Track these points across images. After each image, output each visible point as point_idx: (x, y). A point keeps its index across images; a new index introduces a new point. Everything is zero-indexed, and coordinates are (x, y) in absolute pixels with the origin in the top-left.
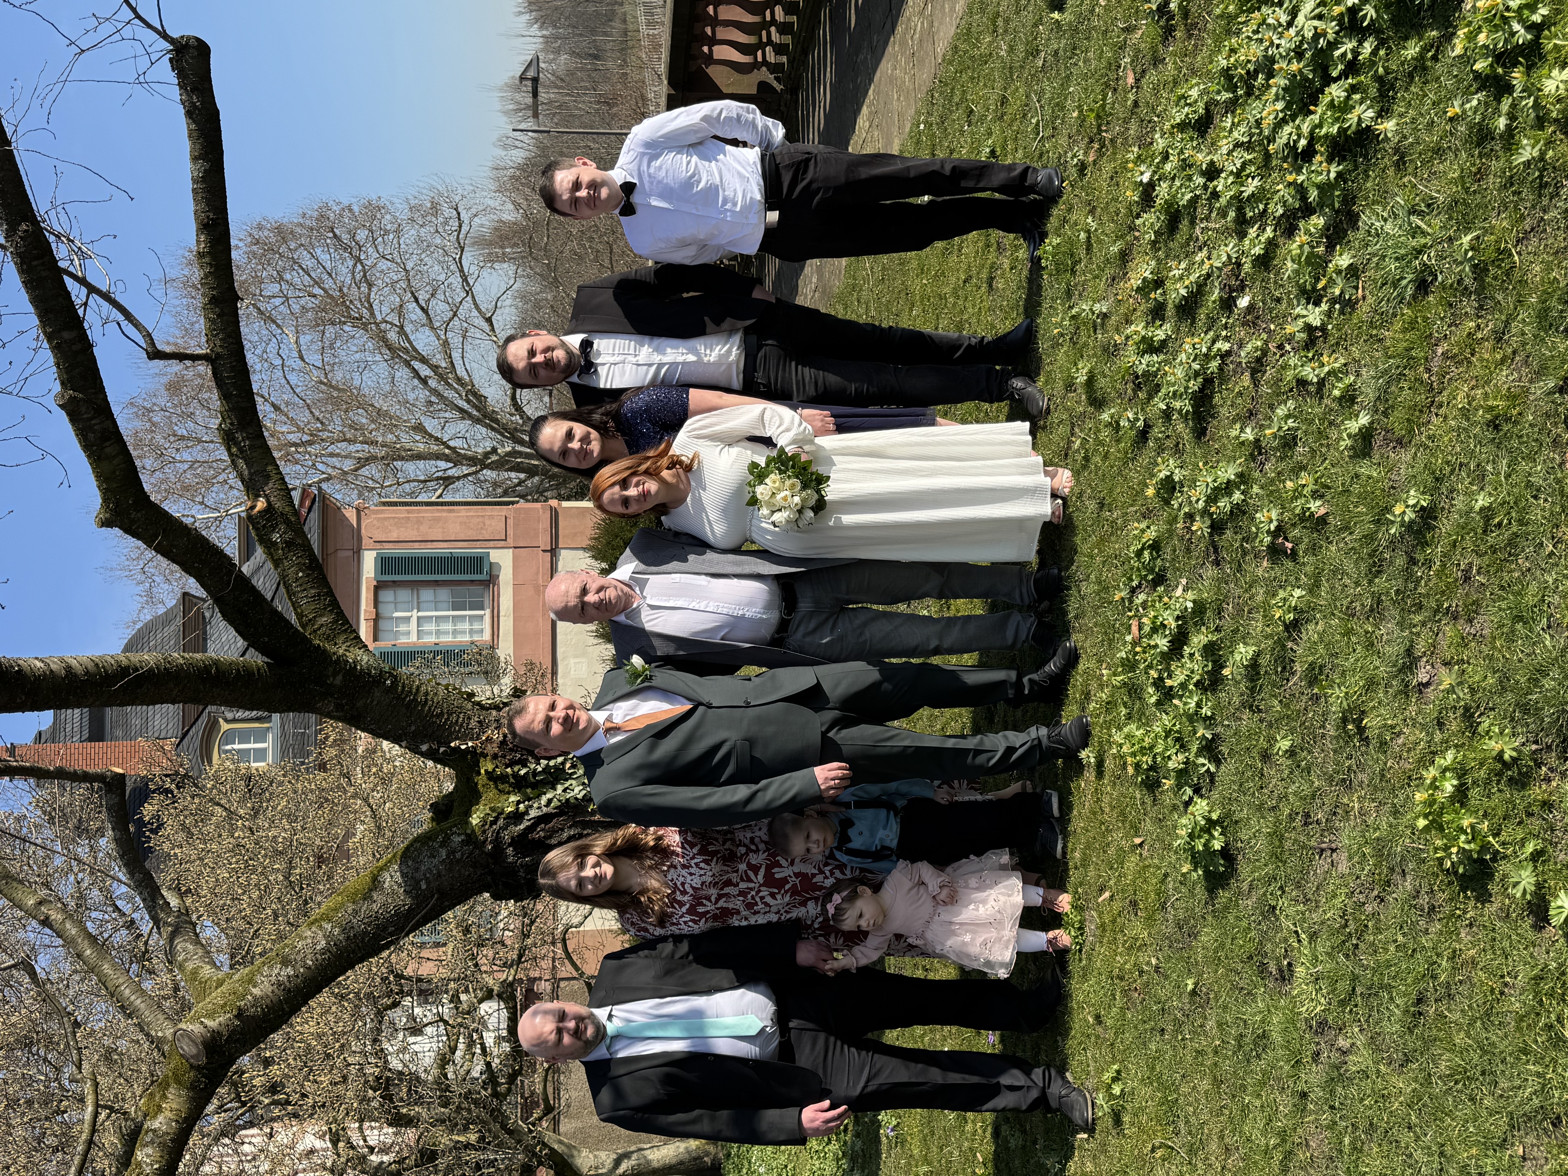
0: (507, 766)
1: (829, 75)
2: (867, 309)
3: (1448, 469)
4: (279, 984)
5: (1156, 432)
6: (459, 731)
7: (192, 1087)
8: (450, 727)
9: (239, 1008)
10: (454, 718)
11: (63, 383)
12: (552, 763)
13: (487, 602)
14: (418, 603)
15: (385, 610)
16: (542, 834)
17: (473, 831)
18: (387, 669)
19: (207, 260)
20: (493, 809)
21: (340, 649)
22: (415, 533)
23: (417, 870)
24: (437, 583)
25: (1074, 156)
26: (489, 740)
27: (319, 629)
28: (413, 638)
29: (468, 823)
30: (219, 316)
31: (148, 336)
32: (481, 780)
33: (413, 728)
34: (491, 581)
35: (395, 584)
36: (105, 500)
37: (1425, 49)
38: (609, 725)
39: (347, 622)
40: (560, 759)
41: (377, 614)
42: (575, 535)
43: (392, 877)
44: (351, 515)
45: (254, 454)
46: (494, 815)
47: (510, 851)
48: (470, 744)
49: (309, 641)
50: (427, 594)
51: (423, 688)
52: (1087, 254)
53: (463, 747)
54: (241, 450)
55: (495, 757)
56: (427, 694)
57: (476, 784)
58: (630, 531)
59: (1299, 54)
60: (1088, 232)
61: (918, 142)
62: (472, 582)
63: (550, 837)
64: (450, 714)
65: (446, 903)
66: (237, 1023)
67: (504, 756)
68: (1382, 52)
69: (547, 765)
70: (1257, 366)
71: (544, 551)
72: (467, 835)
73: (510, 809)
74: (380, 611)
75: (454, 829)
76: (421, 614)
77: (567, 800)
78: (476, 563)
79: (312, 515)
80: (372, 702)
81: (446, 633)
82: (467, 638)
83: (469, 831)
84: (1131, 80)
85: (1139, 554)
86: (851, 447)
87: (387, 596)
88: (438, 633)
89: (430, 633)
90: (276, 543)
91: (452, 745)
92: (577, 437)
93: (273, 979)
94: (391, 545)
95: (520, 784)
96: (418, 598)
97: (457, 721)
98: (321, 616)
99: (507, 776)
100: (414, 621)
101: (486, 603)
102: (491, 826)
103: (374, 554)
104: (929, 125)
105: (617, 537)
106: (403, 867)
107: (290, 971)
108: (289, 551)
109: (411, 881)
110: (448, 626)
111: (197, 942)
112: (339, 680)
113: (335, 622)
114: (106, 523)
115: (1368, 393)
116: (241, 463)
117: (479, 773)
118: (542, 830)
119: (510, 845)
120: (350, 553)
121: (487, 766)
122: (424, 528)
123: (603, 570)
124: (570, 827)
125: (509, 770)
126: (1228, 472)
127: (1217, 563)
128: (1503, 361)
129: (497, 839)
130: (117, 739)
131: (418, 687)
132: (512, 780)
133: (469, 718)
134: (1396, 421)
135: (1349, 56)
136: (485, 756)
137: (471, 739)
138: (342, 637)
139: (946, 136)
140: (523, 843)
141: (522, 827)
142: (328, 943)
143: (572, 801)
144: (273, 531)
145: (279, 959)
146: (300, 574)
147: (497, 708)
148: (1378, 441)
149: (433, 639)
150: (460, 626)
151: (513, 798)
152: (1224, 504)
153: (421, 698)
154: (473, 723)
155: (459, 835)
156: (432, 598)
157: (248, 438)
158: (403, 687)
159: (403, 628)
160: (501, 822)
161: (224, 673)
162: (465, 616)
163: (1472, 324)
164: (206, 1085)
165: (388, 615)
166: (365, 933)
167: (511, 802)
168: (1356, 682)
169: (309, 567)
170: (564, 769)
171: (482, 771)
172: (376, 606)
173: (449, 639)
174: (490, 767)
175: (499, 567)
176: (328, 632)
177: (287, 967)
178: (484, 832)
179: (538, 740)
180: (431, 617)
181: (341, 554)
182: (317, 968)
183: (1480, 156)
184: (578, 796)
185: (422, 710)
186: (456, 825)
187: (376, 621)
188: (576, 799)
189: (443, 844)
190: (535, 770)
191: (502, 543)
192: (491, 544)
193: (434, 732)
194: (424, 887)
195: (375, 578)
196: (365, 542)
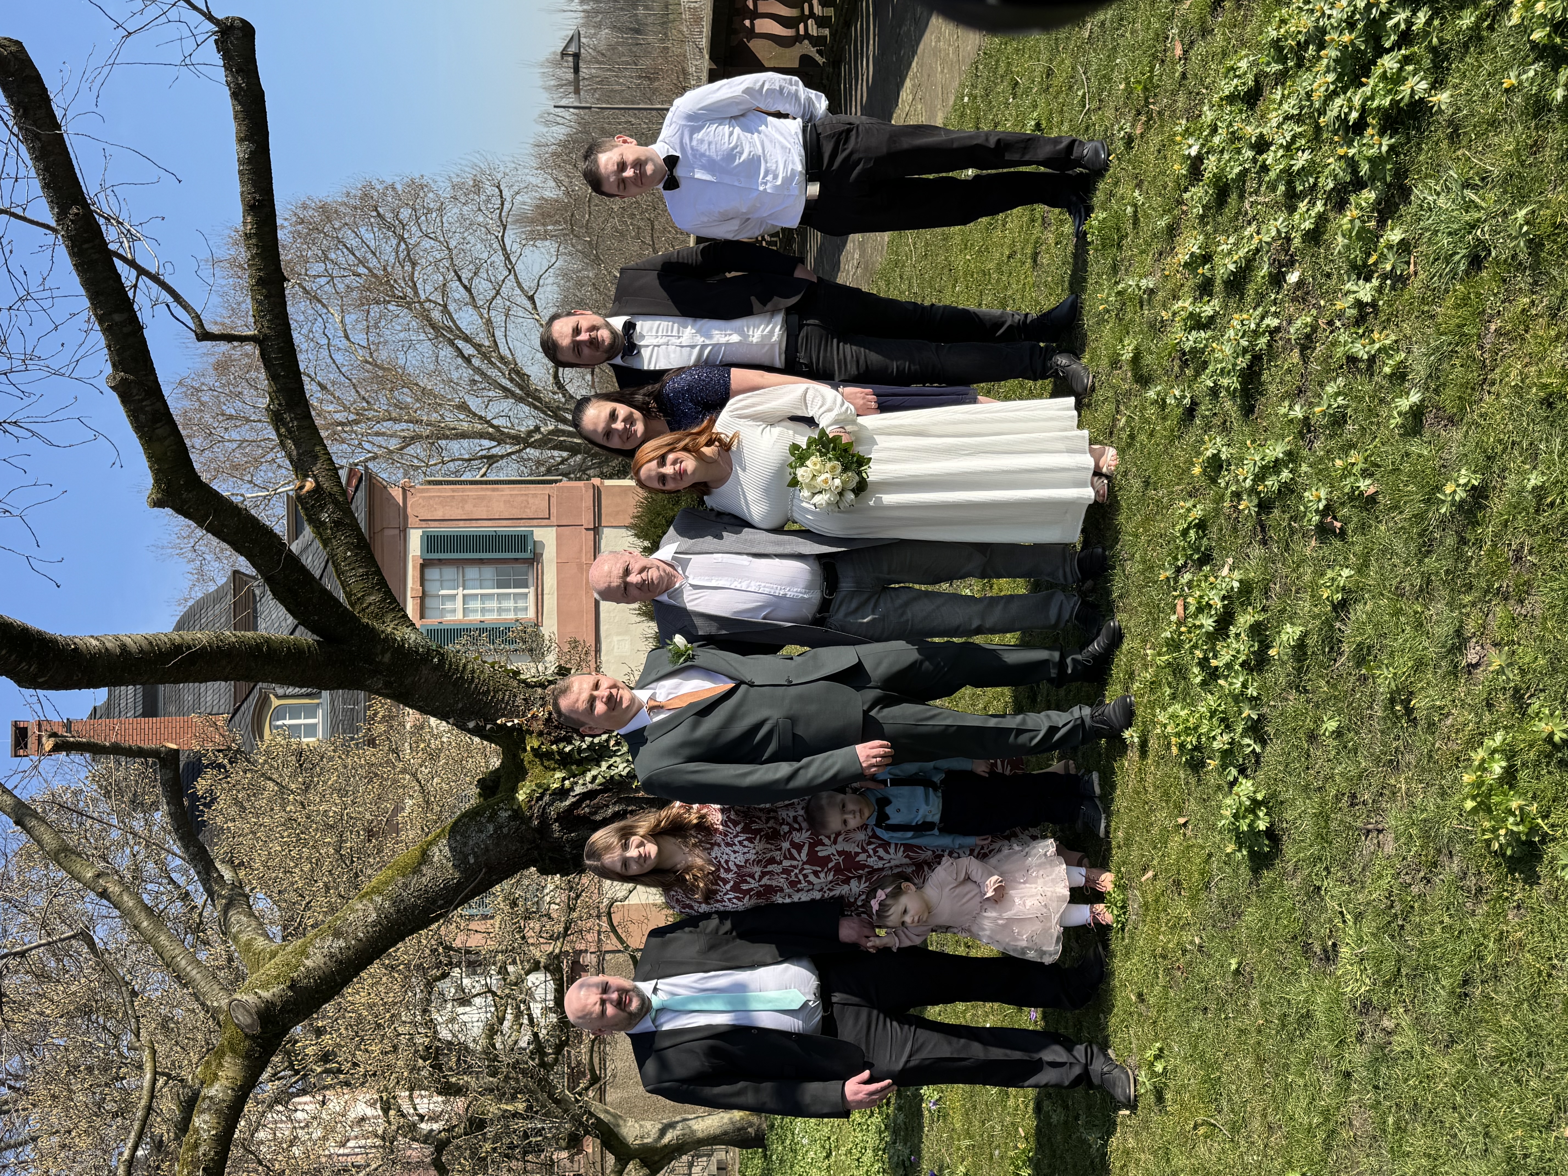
0: (552, 743)
1: (872, 48)
2: (910, 286)
3: (1500, 448)
4: (332, 956)
5: (1204, 409)
6: (505, 708)
7: (247, 1056)
8: (496, 704)
9: (292, 980)
10: (500, 696)
11: (114, 365)
12: (596, 740)
14: (464, 581)
15: (431, 588)
16: (587, 810)
17: (520, 807)
18: (434, 647)
19: (254, 241)
20: (539, 786)
21: (388, 627)
22: (460, 511)
23: (465, 844)
24: (481, 562)
25: (1121, 129)
26: (534, 717)
27: (367, 607)
28: (459, 616)
29: (514, 799)
30: (266, 297)
31: (197, 318)
32: (527, 756)
33: (460, 705)
34: (535, 559)
35: (440, 562)
36: (157, 481)
37: (1481, 19)
38: (652, 703)
39: (394, 600)
40: (604, 737)
41: (424, 592)
42: (617, 513)
43: (441, 851)
44: (396, 493)
45: (302, 435)
46: (540, 791)
47: (556, 827)
48: (516, 721)
49: (358, 620)
50: (472, 572)
51: (470, 666)
52: (1134, 228)
53: (509, 724)
54: (289, 430)
55: (541, 734)
56: (473, 672)
57: (522, 760)
58: (672, 510)
59: (1351, 25)
60: (1135, 206)
61: (962, 115)
62: (517, 559)
63: (596, 813)
64: (496, 691)
65: (494, 877)
66: (290, 993)
67: (549, 734)
68: (1436, 22)
69: (592, 742)
70: (1307, 343)
71: (587, 529)
72: (513, 810)
73: (555, 786)
74: (426, 589)
75: (501, 805)
76: (466, 592)
77: (612, 777)
78: (521, 542)
79: (359, 494)
80: (420, 679)
81: (491, 611)
82: (511, 616)
83: (515, 807)
84: (1179, 52)
85: (1185, 533)
86: (895, 426)
87: (433, 573)
88: (483, 610)
89: (475, 611)
90: (324, 522)
91: (499, 722)
92: (621, 418)
93: (325, 951)
94: (436, 524)
95: (565, 761)
96: (463, 576)
97: (503, 698)
98: (369, 594)
99: (552, 753)
100: (460, 598)
101: (530, 581)
102: (537, 802)
103: (419, 532)
104: (972, 97)
105: (660, 515)
106: (452, 842)
107: (342, 943)
108: (338, 531)
109: (459, 856)
110: (494, 604)
111: (251, 914)
112: (387, 658)
113: (383, 600)
114: (158, 504)
115: (1419, 370)
116: (289, 443)
117: (525, 750)
118: (588, 806)
119: (556, 821)
120: (397, 532)
121: (532, 743)
122: (469, 507)
123: (645, 548)
124: (615, 804)
125: (554, 747)
126: (1277, 450)
127: (1264, 542)
128: (1558, 337)
129: (543, 816)
130: (170, 715)
131: (465, 666)
132: (557, 757)
133: (515, 696)
134: (1448, 398)
135: (1403, 26)
136: (531, 733)
137: (517, 717)
138: (390, 616)
139: (991, 109)
140: (568, 818)
141: (567, 803)
142: (379, 916)
143: (617, 778)
144: (322, 511)
145: (331, 932)
146: (349, 554)
147: (542, 686)
148: (1429, 418)
149: (479, 617)
150: (505, 604)
151: (559, 775)
152: (1272, 483)
153: (467, 676)
154: (519, 701)
155: (506, 810)
156: (477, 576)
157: (296, 419)
158: (450, 665)
159: (449, 606)
160: (547, 798)
161: (275, 651)
162: (510, 594)
163: (1526, 300)
164: (261, 1054)
165: (434, 593)
166: (415, 906)
167: (556, 778)
168: (1404, 664)
169: (357, 547)
170: (608, 747)
171: (528, 748)
172: (422, 584)
173: (495, 616)
174: (536, 744)
175: (543, 545)
176: (376, 610)
177: (339, 939)
178: (530, 808)
179: (583, 719)
180: (477, 595)
181: (388, 533)
182: (368, 940)
183: (1537, 128)
184: (624, 773)
185: (469, 687)
186: (502, 801)
187: (423, 598)
188: (621, 776)
189: (490, 819)
190: (580, 747)
191: (545, 522)
192: (535, 522)
193: (480, 709)
194: (472, 861)
195: (421, 556)
196: (411, 520)
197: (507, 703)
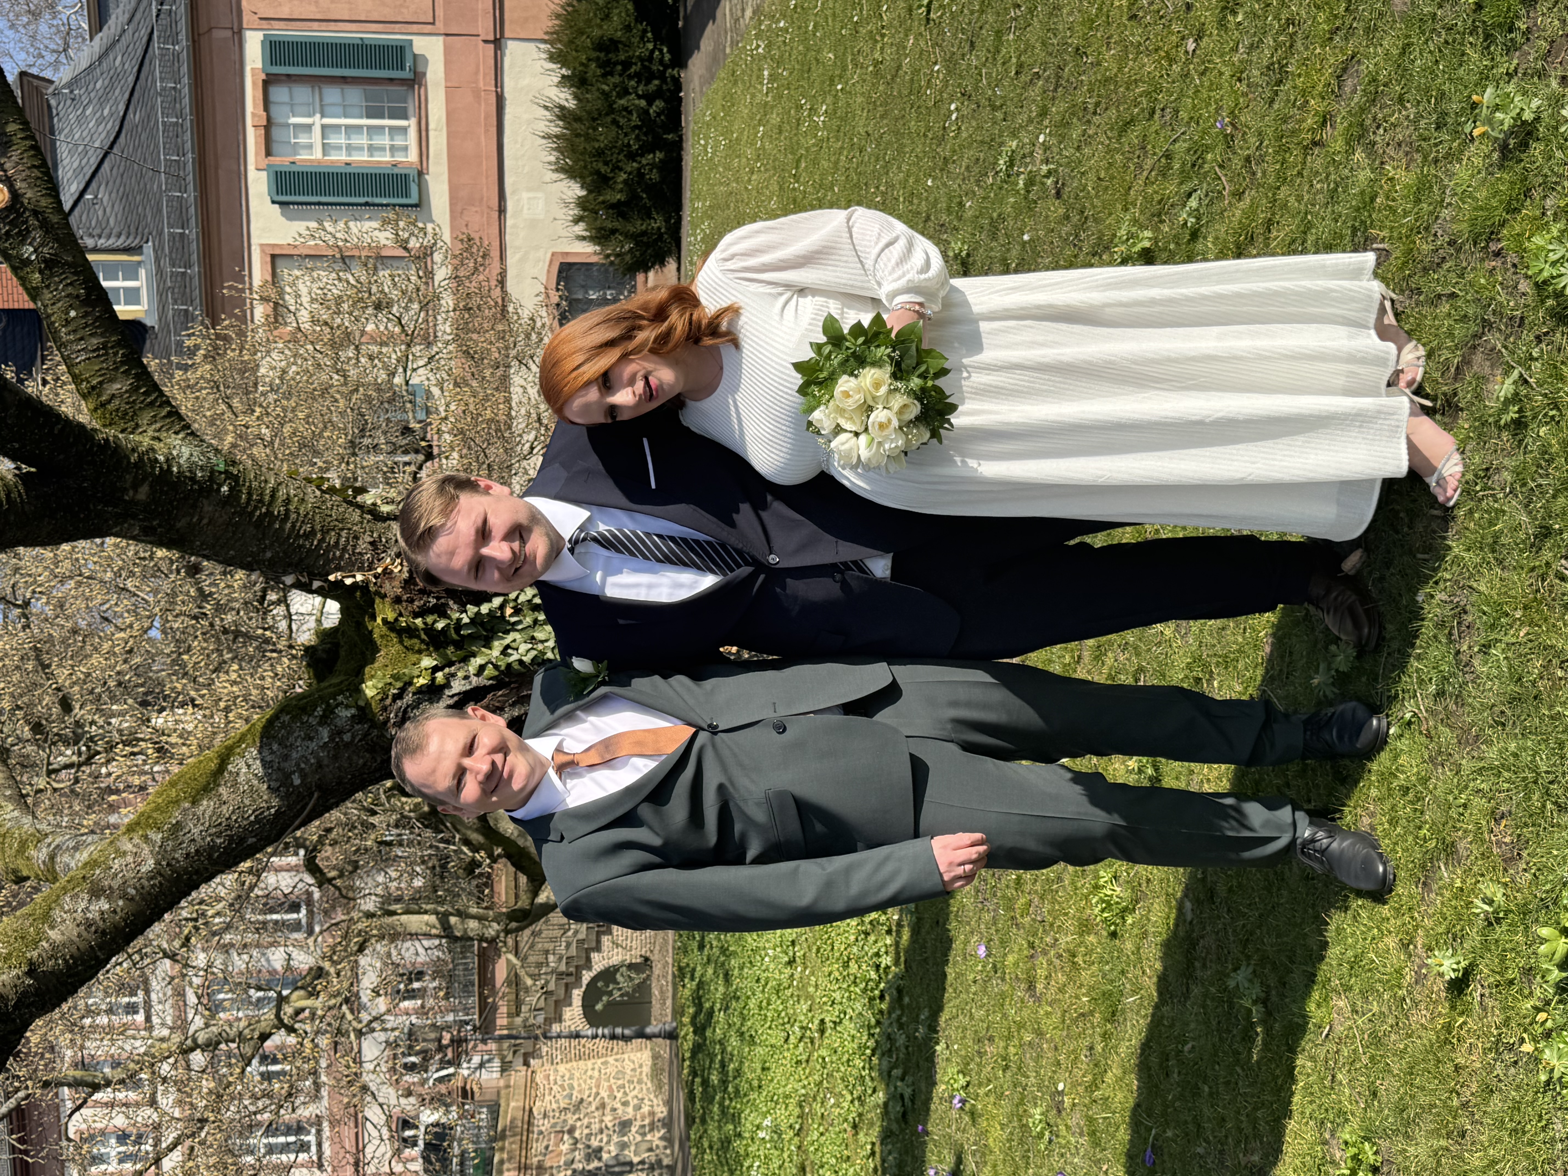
0: (416, 615)
4: (89, 924)
8: (327, 551)
9: (31, 961)
10: (332, 538)
13: (411, 111)
14: (322, 106)
15: (278, 113)
17: (368, 704)
18: (222, 467)
20: (396, 677)
21: (144, 438)
22: (313, 8)
23: (285, 757)
24: (344, 80)
26: (387, 572)
28: (317, 154)
29: (359, 691)
32: (377, 627)
33: (269, 554)
34: (416, 80)
35: (289, 78)
40: (497, 601)
41: (269, 119)
42: (526, 20)
43: (249, 766)
46: (399, 685)
48: (359, 577)
50: (332, 94)
51: (282, 492)
53: (348, 581)
55: (397, 600)
56: (288, 501)
57: (371, 632)
58: (600, 27)
62: (391, 80)
64: (325, 532)
65: (332, 801)
66: (28, 981)
69: (478, 613)
71: (486, 41)
72: (359, 708)
73: (422, 681)
74: (272, 115)
75: (340, 698)
76: (327, 121)
77: (509, 665)
78: (396, 55)
80: (203, 520)
81: (360, 149)
82: (387, 158)
83: (361, 703)
87: (280, 93)
88: (349, 148)
89: (338, 148)
90: (29, 261)
91: (332, 578)
93: (79, 916)
94: (282, 25)
95: (436, 642)
96: (321, 100)
97: (337, 543)
99: (417, 629)
100: (317, 131)
102: (394, 700)
103: (260, 35)
105: (582, 33)
106: (266, 753)
107: (103, 904)
109: (277, 774)
110: (362, 140)
112: (142, 493)
113: (134, 389)
117: (374, 619)
120: (229, 33)
121: (385, 612)
122: (324, 2)
123: (563, 77)
124: (513, 705)
125: (419, 621)
132: (423, 636)
133: (356, 538)
136: (383, 596)
137: (361, 569)
138: (148, 415)
142: (158, 863)
143: (516, 666)
144: (23, 242)
145: (86, 886)
146: (73, 314)
149: (343, 157)
150: (378, 141)
151: (427, 662)
154: (363, 545)
155: (347, 707)
156: (339, 100)
158: (249, 494)
159: (303, 140)
160: (409, 698)
162: (382, 127)
165: (282, 121)
166: (212, 847)
167: (423, 667)
169: (87, 301)
170: (503, 616)
171: (379, 620)
172: (266, 108)
173: (364, 157)
174: (391, 616)
175: (426, 61)
176: (123, 409)
177: (98, 898)
178: (385, 708)
180: (338, 126)
181: (217, 34)
184: (527, 659)
185: (282, 528)
186: (341, 692)
187: (268, 127)
188: (521, 662)
189: (324, 720)
190: (459, 620)
191: (428, 28)
192: (415, 28)
193: (301, 560)
194: (297, 781)
195: (263, 70)
196: (247, 19)
197: (344, 550)
